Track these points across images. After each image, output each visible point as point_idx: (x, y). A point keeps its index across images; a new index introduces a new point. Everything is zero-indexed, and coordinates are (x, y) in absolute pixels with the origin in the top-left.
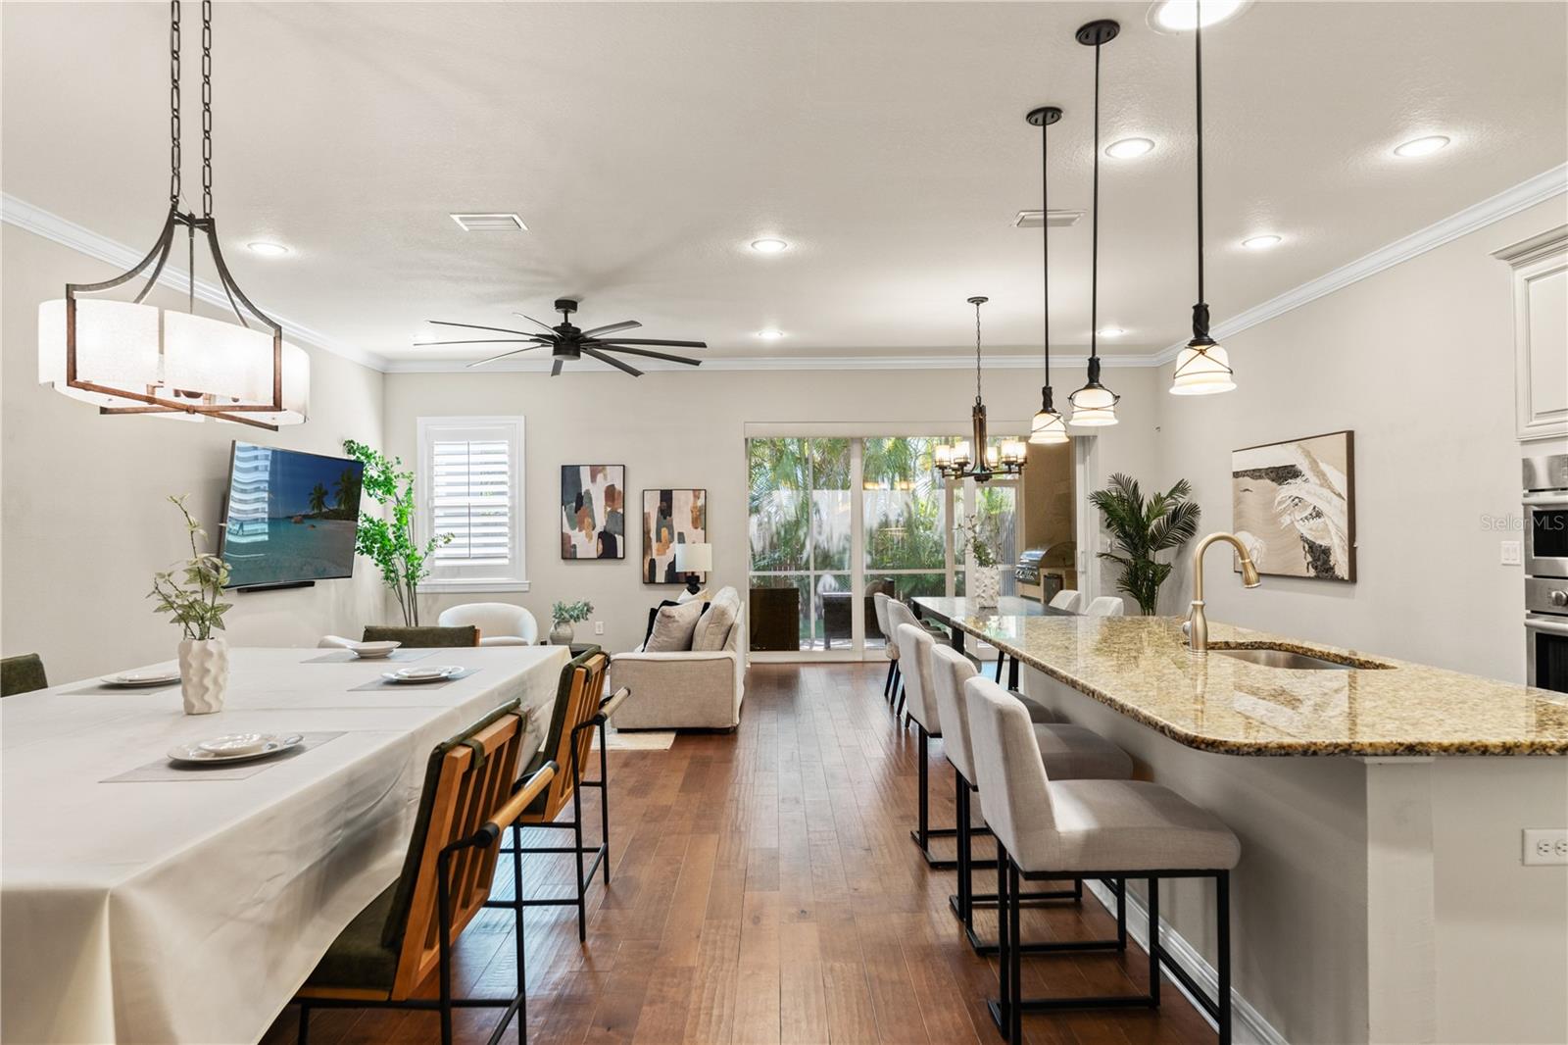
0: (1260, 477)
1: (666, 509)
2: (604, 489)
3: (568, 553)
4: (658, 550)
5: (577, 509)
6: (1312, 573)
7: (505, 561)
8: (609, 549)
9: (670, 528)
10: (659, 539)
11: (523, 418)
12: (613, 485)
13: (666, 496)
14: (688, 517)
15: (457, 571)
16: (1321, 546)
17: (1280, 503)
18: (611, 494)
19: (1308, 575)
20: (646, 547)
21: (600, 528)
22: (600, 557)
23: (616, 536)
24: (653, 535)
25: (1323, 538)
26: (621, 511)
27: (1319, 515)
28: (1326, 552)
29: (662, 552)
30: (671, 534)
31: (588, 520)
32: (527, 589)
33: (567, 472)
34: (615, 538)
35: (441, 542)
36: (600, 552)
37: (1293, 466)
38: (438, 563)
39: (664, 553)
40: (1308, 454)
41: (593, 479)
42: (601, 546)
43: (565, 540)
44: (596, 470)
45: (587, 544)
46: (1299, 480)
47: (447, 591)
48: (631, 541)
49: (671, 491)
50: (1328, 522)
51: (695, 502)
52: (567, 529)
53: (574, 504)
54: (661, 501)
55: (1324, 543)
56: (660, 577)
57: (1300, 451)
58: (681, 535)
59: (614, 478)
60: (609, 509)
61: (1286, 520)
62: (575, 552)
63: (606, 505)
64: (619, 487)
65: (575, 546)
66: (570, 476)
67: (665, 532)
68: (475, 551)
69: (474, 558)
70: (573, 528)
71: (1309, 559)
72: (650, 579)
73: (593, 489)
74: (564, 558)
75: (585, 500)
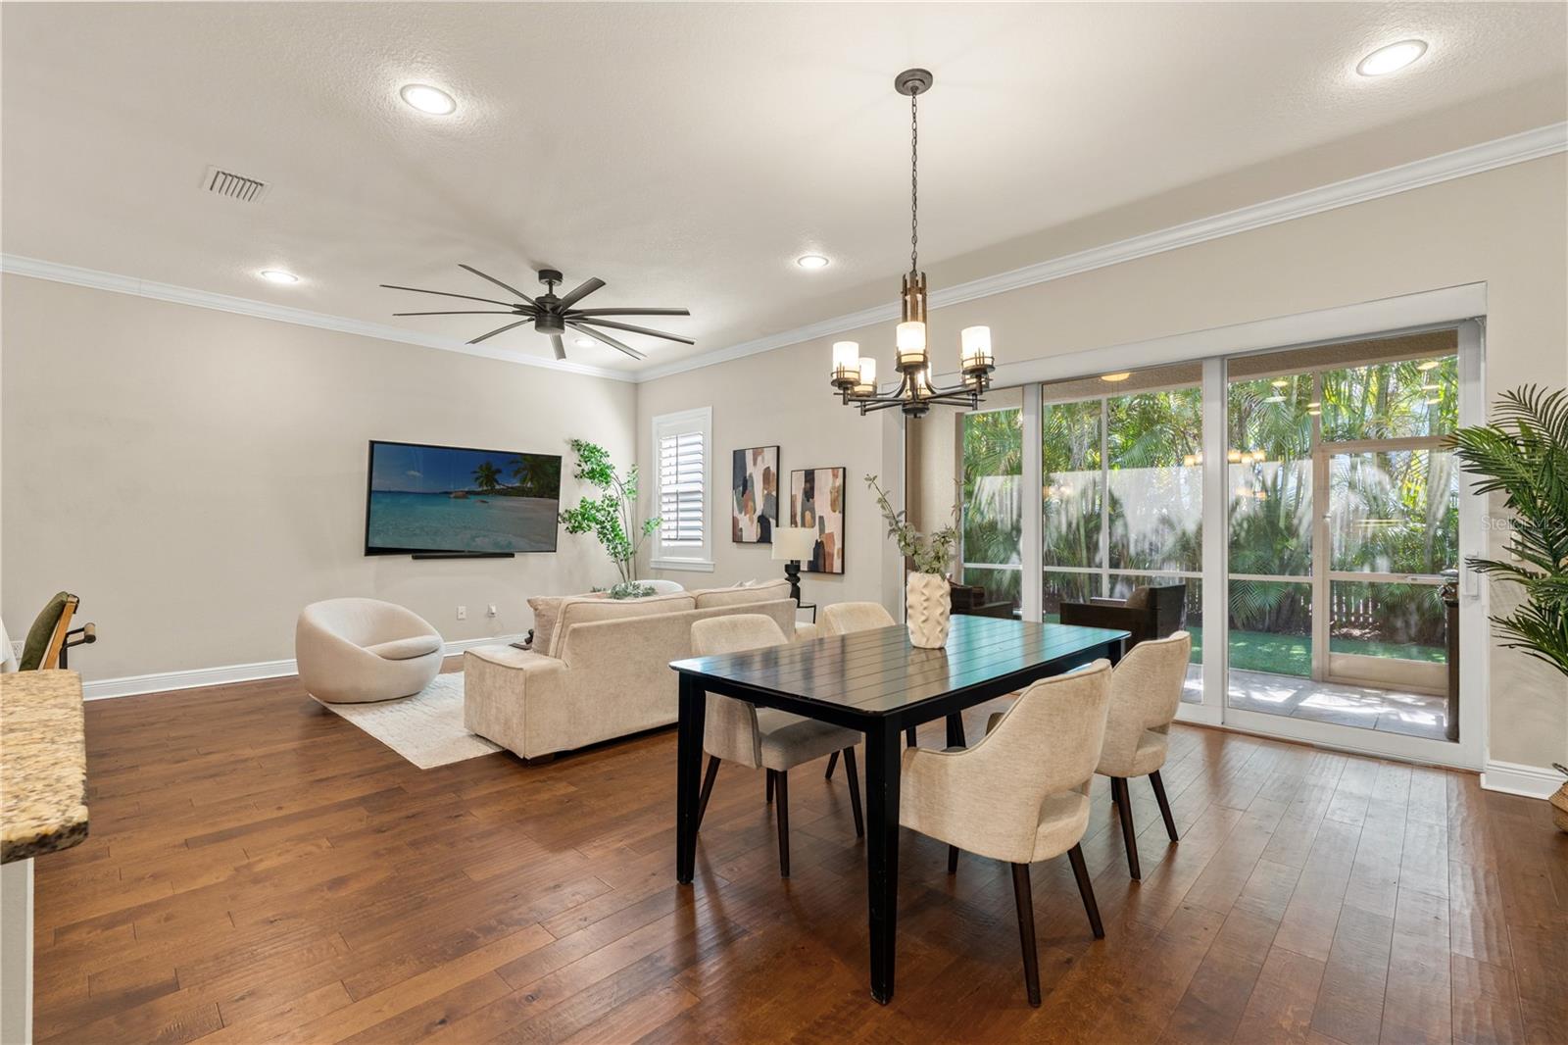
1: (809, 494)
2: (762, 472)
3: (737, 539)
5: (744, 493)
7: (700, 543)
8: (765, 532)
9: (813, 510)
10: (803, 524)
11: (711, 408)
12: (769, 468)
13: (810, 476)
14: (828, 499)
15: (673, 551)
18: (768, 477)
21: (759, 512)
22: (758, 542)
23: (771, 520)
24: (799, 517)
26: (774, 493)
30: (813, 518)
31: (750, 504)
32: (711, 569)
33: (737, 456)
34: (769, 522)
36: (759, 536)
38: (665, 544)
41: (755, 464)
42: (759, 530)
43: (735, 522)
44: (757, 452)
45: (750, 527)
47: (667, 567)
48: (782, 528)
49: (813, 470)
51: (834, 482)
52: (737, 513)
53: (741, 488)
54: (806, 482)
58: (821, 518)
59: (771, 460)
60: (766, 492)
62: (741, 536)
63: (764, 488)
64: (773, 469)
65: (742, 530)
66: (739, 457)
67: (808, 514)
68: (682, 534)
69: (681, 540)
70: (740, 511)
73: (755, 472)
74: (734, 541)
75: (749, 484)
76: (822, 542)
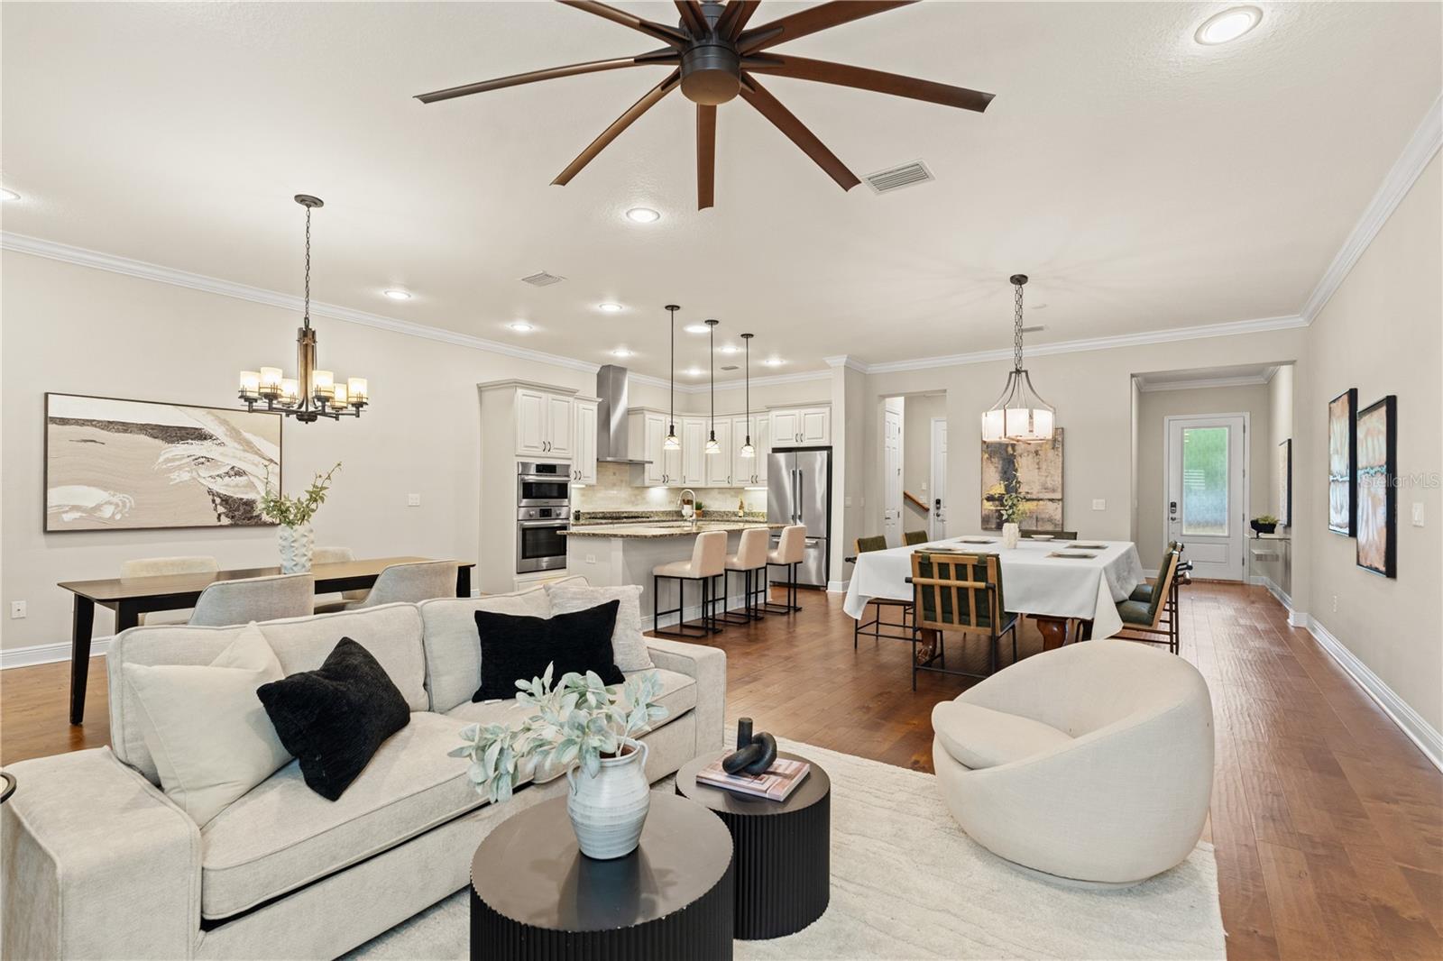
0: (125, 431)
6: (225, 521)
16: (241, 499)
17: (167, 460)
19: (219, 524)
25: (246, 493)
27: (239, 473)
28: (250, 504)
37: (200, 429)
40: (224, 422)
46: (207, 443)
50: (252, 478)
55: (246, 497)
57: (210, 417)
61: (186, 476)
71: (221, 509)
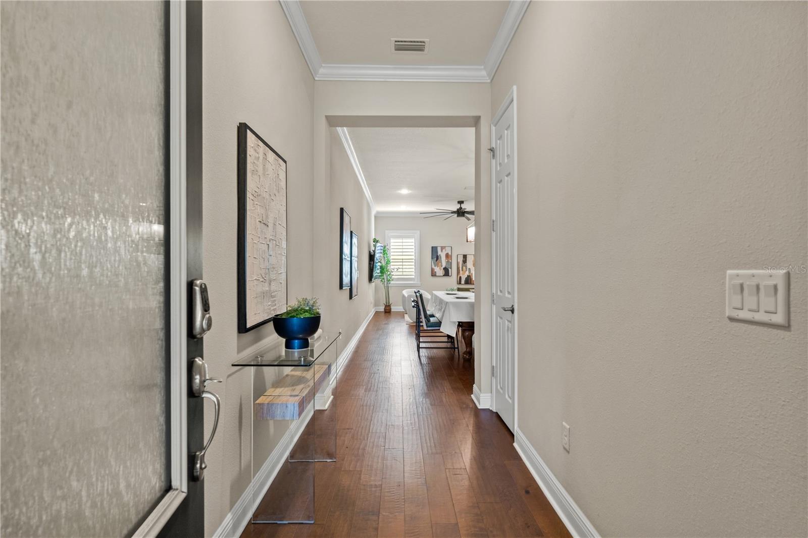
1: (465, 261)
2: (445, 254)
3: (433, 274)
4: (462, 274)
5: (436, 261)
7: (413, 277)
8: (447, 273)
9: (466, 267)
10: (462, 270)
11: (418, 232)
12: (448, 253)
13: (465, 257)
14: (472, 263)
15: (399, 279)
18: (447, 256)
20: (458, 272)
21: (444, 267)
22: (444, 276)
24: (461, 269)
26: (450, 261)
29: (463, 274)
30: (466, 269)
31: (440, 264)
32: (420, 285)
33: (434, 249)
34: (448, 269)
35: (396, 270)
36: (444, 274)
38: (397, 277)
39: (464, 274)
41: (442, 251)
42: (444, 272)
43: (432, 270)
44: (443, 248)
45: (439, 271)
47: (395, 285)
48: (453, 271)
49: (466, 255)
51: (474, 259)
52: (433, 267)
54: (463, 258)
56: (463, 282)
58: (469, 269)
59: (448, 251)
62: (435, 274)
63: (446, 259)
64: (450, 253)
65: (436, 272)
66: (434, 250)
67: (464, 268)
68: (405, 273)
69: (404, 275)
70: (435, 266)
72: (460, 283)
73: (442, 255)
74: (432, 276)
75: (439, 258)
76: (470, 276)
